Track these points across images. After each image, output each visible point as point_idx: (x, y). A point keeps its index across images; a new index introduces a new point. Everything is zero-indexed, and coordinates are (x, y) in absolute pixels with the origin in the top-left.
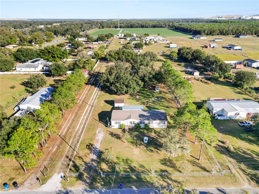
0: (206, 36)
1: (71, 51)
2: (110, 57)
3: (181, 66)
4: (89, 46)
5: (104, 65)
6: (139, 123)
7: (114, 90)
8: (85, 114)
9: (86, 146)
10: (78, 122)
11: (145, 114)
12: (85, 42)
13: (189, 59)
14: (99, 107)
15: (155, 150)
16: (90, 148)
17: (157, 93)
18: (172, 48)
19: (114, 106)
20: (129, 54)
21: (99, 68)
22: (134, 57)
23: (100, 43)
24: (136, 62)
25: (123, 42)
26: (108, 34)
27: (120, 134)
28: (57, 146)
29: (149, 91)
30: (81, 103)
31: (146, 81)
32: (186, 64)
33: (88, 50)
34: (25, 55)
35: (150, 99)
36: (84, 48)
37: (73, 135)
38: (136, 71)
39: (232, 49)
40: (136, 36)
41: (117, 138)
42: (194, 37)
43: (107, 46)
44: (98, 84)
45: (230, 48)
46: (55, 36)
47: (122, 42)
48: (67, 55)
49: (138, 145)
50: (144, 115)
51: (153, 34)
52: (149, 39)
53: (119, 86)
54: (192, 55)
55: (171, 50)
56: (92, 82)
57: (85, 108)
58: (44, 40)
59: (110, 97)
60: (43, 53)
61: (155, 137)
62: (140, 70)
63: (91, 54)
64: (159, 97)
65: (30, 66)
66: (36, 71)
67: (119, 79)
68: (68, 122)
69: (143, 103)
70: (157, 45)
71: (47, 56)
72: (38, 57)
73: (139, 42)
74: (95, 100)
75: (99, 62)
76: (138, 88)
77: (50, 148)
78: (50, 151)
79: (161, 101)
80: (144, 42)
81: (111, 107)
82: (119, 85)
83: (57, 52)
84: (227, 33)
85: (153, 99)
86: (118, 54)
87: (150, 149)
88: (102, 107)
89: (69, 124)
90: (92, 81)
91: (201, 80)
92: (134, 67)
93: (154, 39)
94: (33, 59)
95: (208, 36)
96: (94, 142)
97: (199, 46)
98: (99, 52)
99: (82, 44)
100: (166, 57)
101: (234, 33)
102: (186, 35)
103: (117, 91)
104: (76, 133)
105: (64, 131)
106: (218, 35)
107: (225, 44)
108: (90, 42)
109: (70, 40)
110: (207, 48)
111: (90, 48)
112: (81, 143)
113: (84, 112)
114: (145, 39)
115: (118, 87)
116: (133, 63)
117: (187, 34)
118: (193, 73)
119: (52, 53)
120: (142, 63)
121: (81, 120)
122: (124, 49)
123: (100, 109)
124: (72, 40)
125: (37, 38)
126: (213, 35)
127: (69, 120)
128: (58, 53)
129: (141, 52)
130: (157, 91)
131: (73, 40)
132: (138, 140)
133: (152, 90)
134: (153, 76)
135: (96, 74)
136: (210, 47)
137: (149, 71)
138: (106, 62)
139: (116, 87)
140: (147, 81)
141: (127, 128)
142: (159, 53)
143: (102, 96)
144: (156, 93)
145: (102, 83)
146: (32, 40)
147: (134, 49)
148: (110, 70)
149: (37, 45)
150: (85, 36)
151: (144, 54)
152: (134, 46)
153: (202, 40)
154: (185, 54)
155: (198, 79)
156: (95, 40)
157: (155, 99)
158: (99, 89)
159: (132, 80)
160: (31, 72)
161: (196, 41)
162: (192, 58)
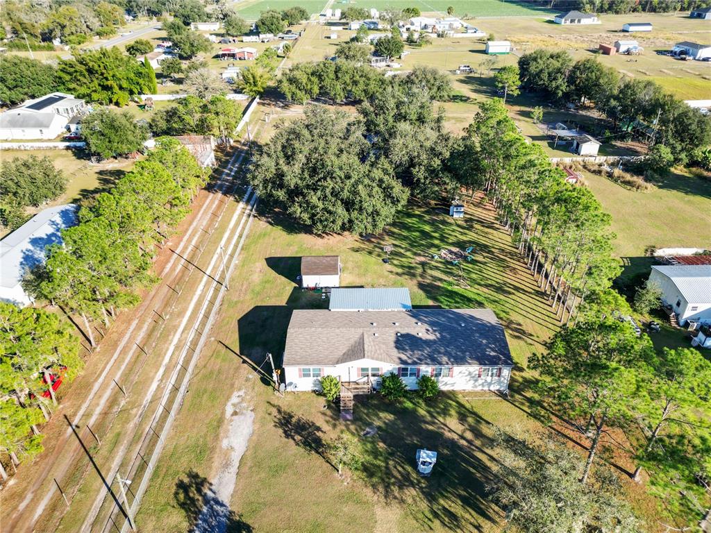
0: (598, 16)
1: (168, 67)
2: (293, 88)
3: (533, 118)
4: (229, 50)
5: (275, 116)
6: (396, 372)
7: (300, 218)
8: (188, 321)
9: (174, 489)
10: (161, 359)
11: (420, 335)
12: (217, 35)
13: (560, 94)
14: (244, 287)
15: (467, 516)
16: (193, 500)
17: (459, 226)
18: (495, 54)
19: (300, 282)
20: (358, 77)
21: (257, 127)
22: (373, 87)
23: (266, 40)
24: (381, 109)
25: (339, 37)
26: (292, 9)
27: (320, 422)
28: (54, 488)
29: (427, 217)
30: (180, 267)
31: (419, 180)
32: (545, 110)
33: (226, 61)
34: (10, 82)
35: (433, 250)
36: (214, 57)
37: (131, 425)
38: (383, 141)
39: (691, 58)
40: (377, 16)
41: (306, 444)
42: (561, 17)
43: (287, 48)
44: (247, 189)
45: (682, 53)
46: (127, 17)
47: (334, 36)
48: (151, 80)
49: (394, 484)
50: (414, 336)
51: (432, 10)
52: (418, 24)
53: (321, 205)
54: (571, 80)
55: (493, 63)
56: (227, 181)
57: (194, 294)
58: (91, 30)
59: (289, 245)
60: (70, 74)
61: (462, 437)
62: (396, 141)
63: (235, 76)
64: (465, 242)
65: (23, 122)
66: (45, 137)
67: (322, 175)
68: (119, 362)
69: (409, 271)
70: (447, 46)
71: (85, 83)
72: (58, 88)
73: (390, 35)
74: (232, 256)
75: (258, 103)
76: (388, 212)
77: (25, 497)
78: (21, 515)
79: (474, 262)
80: (405, 36)
81: (288, 287)
82: (319, 199)
83: (115, 70)
84: (664, 5)
85: (443, 252)
86: (320, 77)
87: (444, 508)
88: (257, 289)
89: (123, 367)
90: (228, 175)
91: (607, 172)
92: (376, 125)
93: (437, 27)
94: (38, 97)
95: (603, 15)
96: (210, 468)
97: (580, 48)
98: (259, 71)
99: (206, 43)
100: (478, 87)
101: (686, 6)
102: (533, 12)
103: (314, 223)
104: (144, 417)
105: (98, 405)
106: (633, 11)
107: (663, 41)
108: (233, 36)
109: (172, 30)
110: (609, 54)
111: (233, 56)
112: (155, 475)
113: (187, 310)
114: (408, 26)
115: (315, 207)
116: (372, 109)
117: (536, 8)
118: (578, 145)
119: (102, 74)
120: (403, 111)
121: (172, 348)
122: (341, 61)
123: (248, 297)
124: (177, 30)
125: (67, 23)
126: (617, 12)
127: (124, 351)
128: (121, 72)
129: (398, 67)
130: (456, 216)
131: (178, 28)
132: (392, 454)
133: (437, 214)
134: (443, 161)
135: (246, 148)
136: (617, 51)
137: (428, 144)
138: (282, 105)
139: (309, 206)
140: (422, 181)
141: (347, 395)
142: (454, 72)
143: (259, 237)
144: (451, 224)
145: (261, 188)
146: (51, 31)
147: (374, 58)
148: (288, 140)
149: (67, 48)
150: (221, 16)
151: (408, 77)
152: (373, 49)
153: (587, 27)
154: (545, 76)
155: (596, 168)
156: (249, 28)
157: (451, 252)
158: (251, 210)
159: (366, 181)
160: (26, 144)
161: (569, 31)
162: (568, 89)
